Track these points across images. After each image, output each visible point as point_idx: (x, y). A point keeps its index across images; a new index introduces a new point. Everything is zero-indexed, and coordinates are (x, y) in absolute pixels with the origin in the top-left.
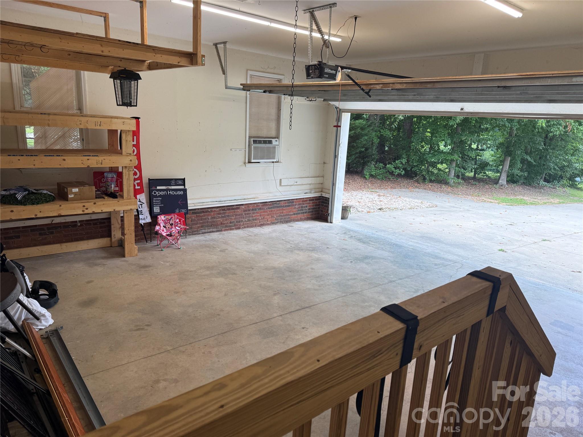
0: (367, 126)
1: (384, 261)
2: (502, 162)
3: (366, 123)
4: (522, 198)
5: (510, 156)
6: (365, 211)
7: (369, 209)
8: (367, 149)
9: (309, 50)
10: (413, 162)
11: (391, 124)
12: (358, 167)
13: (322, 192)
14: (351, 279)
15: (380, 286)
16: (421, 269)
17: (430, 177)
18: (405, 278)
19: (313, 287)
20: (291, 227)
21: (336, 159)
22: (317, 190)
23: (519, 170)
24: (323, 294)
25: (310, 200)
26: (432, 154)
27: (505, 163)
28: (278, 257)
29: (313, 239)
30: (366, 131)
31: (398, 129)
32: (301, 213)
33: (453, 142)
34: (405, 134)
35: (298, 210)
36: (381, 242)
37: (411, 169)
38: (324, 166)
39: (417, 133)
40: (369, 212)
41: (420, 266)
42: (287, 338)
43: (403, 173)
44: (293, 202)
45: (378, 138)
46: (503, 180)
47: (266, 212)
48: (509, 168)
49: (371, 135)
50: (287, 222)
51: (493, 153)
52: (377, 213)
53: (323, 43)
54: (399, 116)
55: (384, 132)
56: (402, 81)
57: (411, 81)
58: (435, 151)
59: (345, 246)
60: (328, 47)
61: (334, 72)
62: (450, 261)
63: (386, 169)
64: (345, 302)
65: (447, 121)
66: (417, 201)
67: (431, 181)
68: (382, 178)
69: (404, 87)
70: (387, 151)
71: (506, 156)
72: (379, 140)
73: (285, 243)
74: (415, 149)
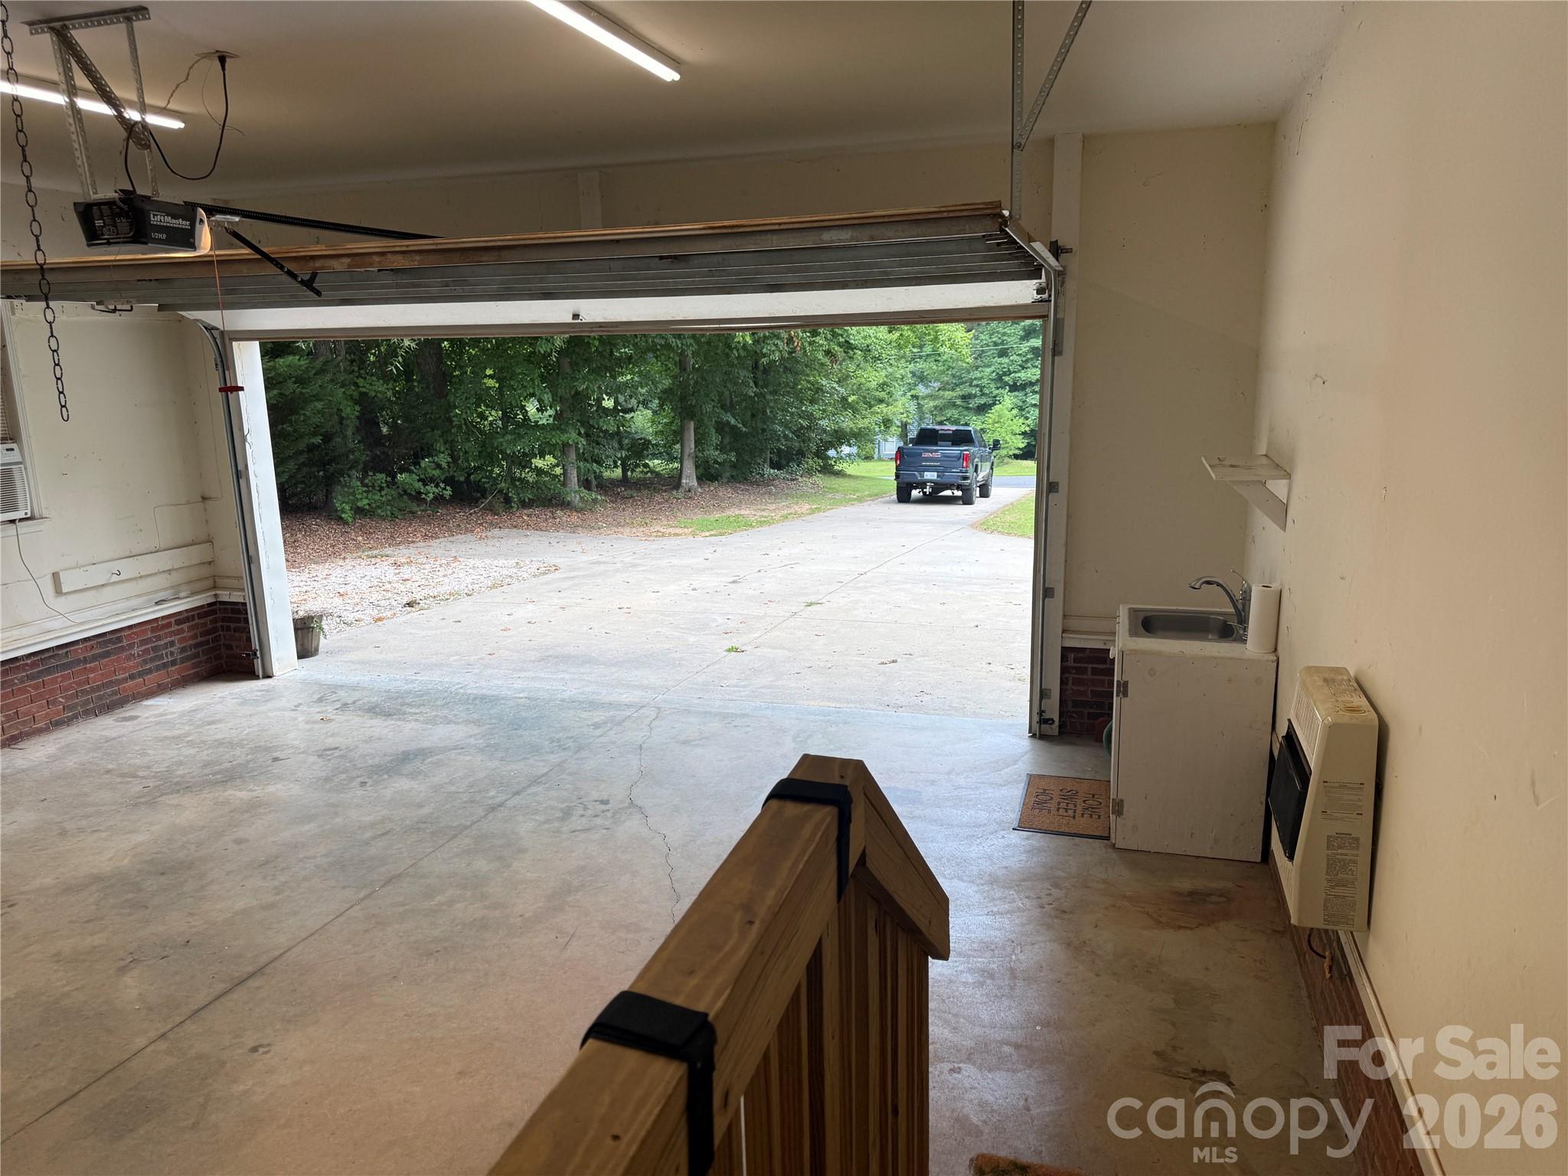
0: (314, 372)
1: (460, 754)
2: (678, 436)
3: (310, 363)
4: (737, 512)
5: (692, 419)
6: (368, 619)
7: (376, 611)
8: (327, 438)
9: (77, 154)
10: (467, 461)
11: (382, 361)
12: (311, 492)
13: (215, 587)
14: (374, 838)
15: (466, 832)
16: (564, 749)
17: (519, 494)
18: (529, 786)
19: (255, 903)
20: (127, 723)
21: (242, 481)
22: (198, 586)
23: (717, 449)
24: (295, 913)
25: (178, 622)
26: (512, 432)
27: (686, 436)
28: (104, 835)
29: (220, 743)
30: (313, 388)
31: (407, 373)
32: (158, 668)
33: (557, 399)
34: (428, 387)
35: (145, 662)
36: (437, 699)
37: (468, 478)
38: (205, 509)
39: (461, 382)
40: (380, 619)
41: (559, 740)
42: (203, 1106)
43: (448, 493)
44: (119, 640)
45: (356, 404)
46: (690, 479)
47: (23, 691)
48: (696, 447)
49: (332, 396)
50: (108, 708)
51: (649, 413)
52: (403, 618)
53: (125, 134)
54: (403, 340)
55: (368, 386)
56: (407, 246)
57: (432, 247)
58: (519, 425)
59: (330, 740)
60: (149, 147)
61: (185, 224)
62: (628, 706)
63: (398, 487)
64: (374, 915)
65: (531, 345)
66: (505, 562)
67: (525, 504)
68: (392, 514)
69: (416, 263)
70: (389, 438)
71: (684, 419)
72: (357, 408)
73: (119, 780)
74: (466, 424)
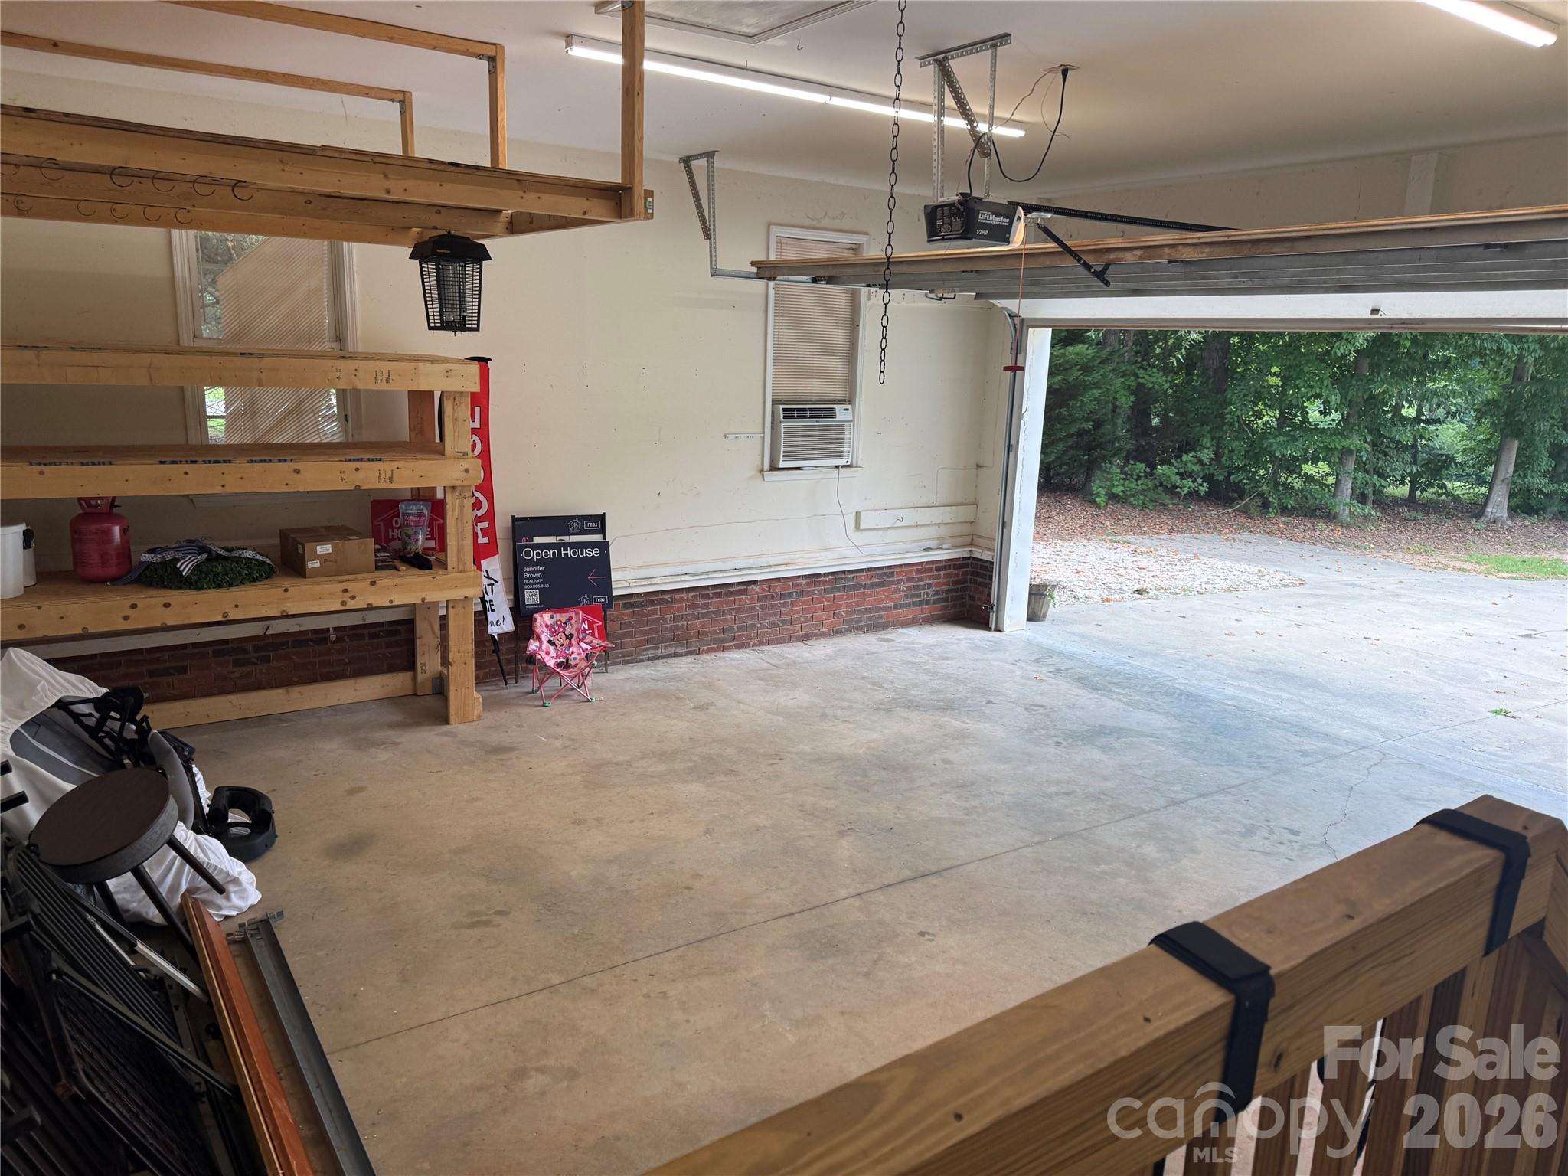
0: (1099, 361)
1: (1154, 742)
2: (1494, 455)
3: (1097, 352)
4: (1556, 556)
5: (1517, 437)
6: (1097, 598)
7: (1106, 592)
8: (1098, 425)
9: (935, 164)
10: (1231, 459)
11: (1167, 353)
12: (1073, 473)
13: (971, 544)
14: (1057, 794)
15: (1143, 816)
16: (1264, 767)
17: (1280, 500)
18: (1216, 792)
19: (947, 816)
20: (885, 644)
21: (1012, 455)
22: (959, 541)
23: (1545, 476)
24: (977, 836)
25: (938, 569)
26: (1286, 434)
27: (1504, 458)
28: (851, 726)
29: (949, 677)
30: (1096, 376)
31: (1188, 366)
32: (915, 604)
33: (1347, 402)
34: (1206, 382)
35: (907, 597)
36: (1143, 686)
37: (1227, 478)
38: (977, 476)
39: (1243, 376)
40: (1107, 600)
41: (1259, 757)
42: (876, 962)
43: (1204, 489)
44: (892, 574)
45: (1132, 394)
46: (1498, 506)
47: (820, 601)
48: (1515, 471)
49: (1111, 385)
50: (875, 628)
51: (1463, 427)
52: (1129, 604)
53: (973, 145)
54: (1189, 332)
55: (1147, 377)
56: (1199, 238)
57: (1226, 239)
58: (1295, 427)
59: (1039, 697)
60: (988, 155)
61: (1005, 221)
62: (1347, 742)
63: (1155, 478)
64: (1042, 861)
65: (1329, 343)
66: (1247, 567)
67: (1284, 511)
68: (1144, 504)
69: (1204, 255)
70: (1156, 429)
71: (1507, 437)
72: (1132, 398)
73: (869, 686)
74: (1238, 421)
